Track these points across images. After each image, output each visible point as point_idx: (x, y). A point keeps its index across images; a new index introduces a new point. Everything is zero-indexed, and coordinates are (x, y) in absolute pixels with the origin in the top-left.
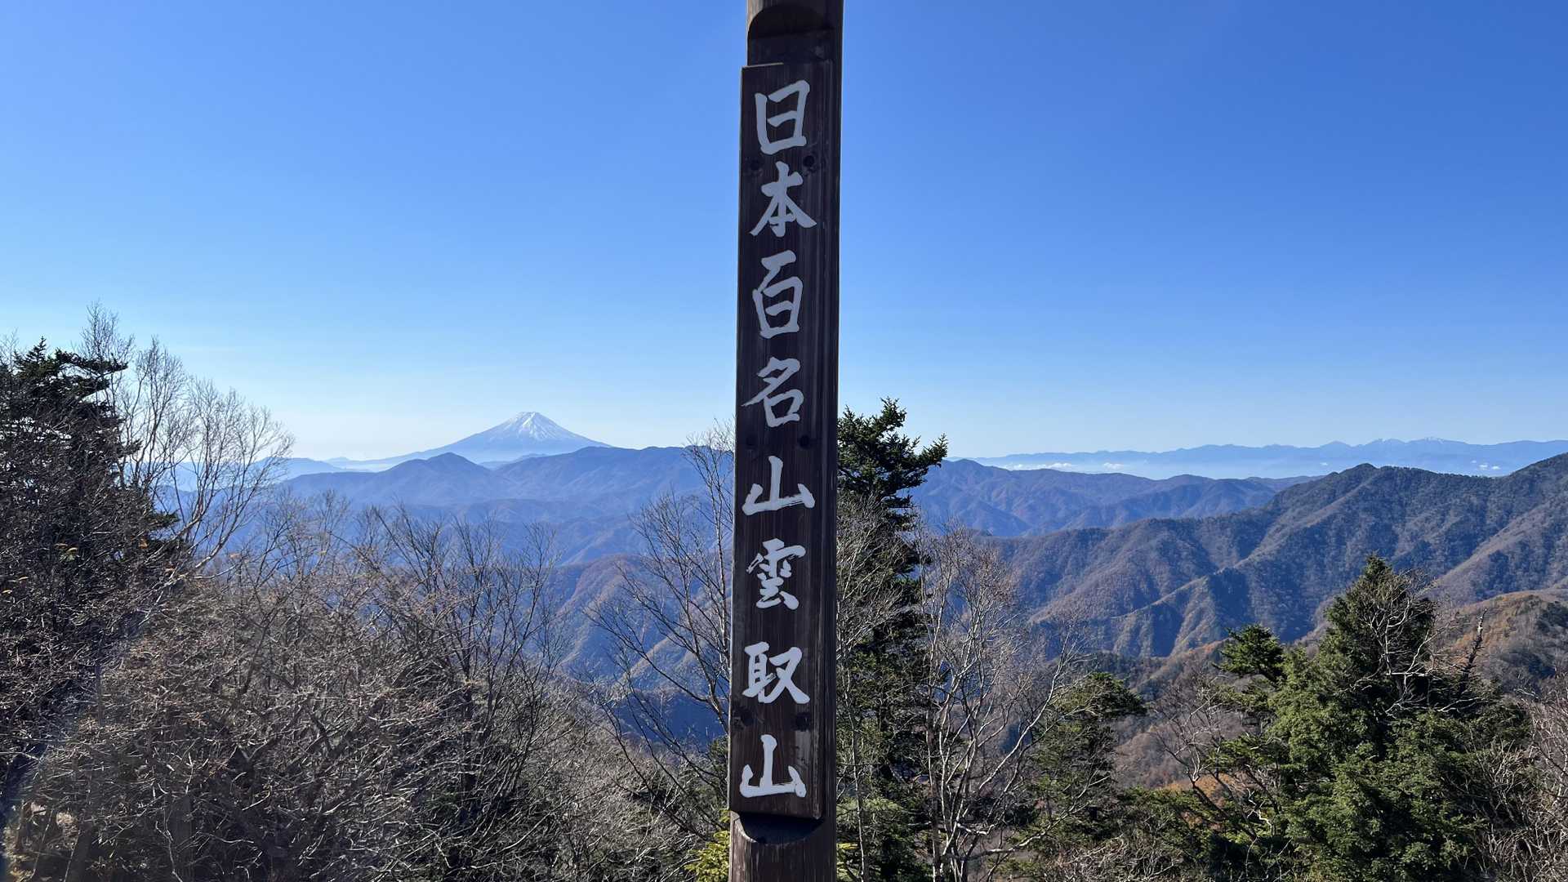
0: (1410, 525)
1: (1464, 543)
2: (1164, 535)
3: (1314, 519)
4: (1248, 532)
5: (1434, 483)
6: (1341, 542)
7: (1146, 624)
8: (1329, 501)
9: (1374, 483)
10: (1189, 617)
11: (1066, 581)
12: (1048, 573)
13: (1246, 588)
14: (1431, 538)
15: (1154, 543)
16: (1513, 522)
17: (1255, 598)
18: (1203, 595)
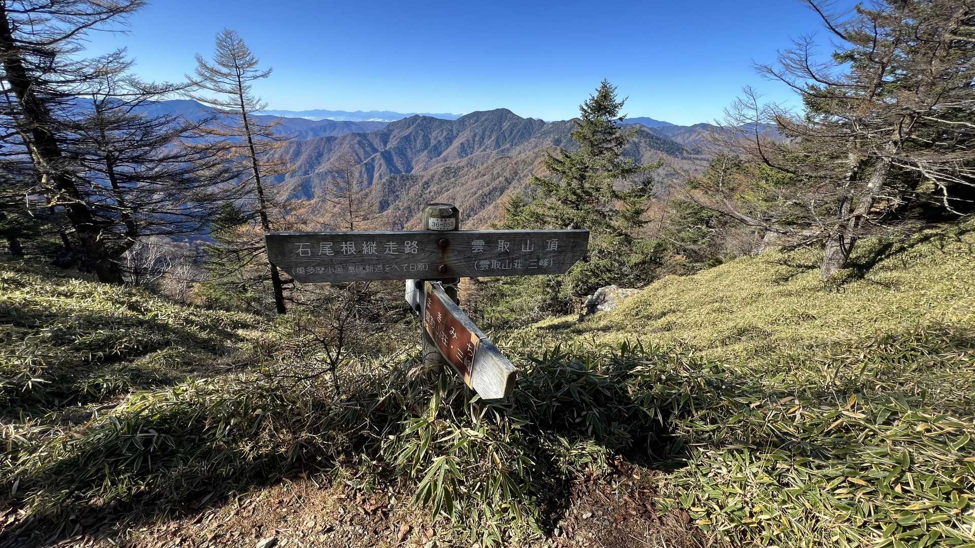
0: (433, 135)
1: (450, 140)
2: (358, 138)
3: (406, 133)
4: (385, 136)
5: (438, 122)
6: (415, 141)
7: (364, 169)
8: (409, 127)
9: (422, 121)
10: (377, 167)
11: (326, 156)
12: (318, 153)
13: (392, 156)
14: (440, 138)
15: (356, 141)
16: (460, 134)
17: (395, 158)
18: (380, 159)
